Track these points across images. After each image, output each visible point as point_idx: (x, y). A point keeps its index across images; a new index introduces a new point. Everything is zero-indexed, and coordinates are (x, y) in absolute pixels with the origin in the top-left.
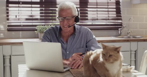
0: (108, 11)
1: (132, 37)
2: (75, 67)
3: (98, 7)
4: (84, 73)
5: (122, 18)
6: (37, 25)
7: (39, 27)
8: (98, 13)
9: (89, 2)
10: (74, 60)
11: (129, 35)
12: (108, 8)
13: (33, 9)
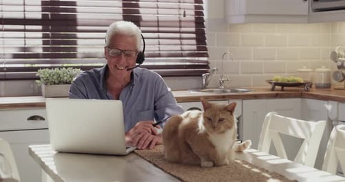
0: (181, 38)
1: (229, 90)
2: (143, 146)
3: (161, 29)
4: (166, 154)
5: (208, 52)
6: (39, 68)
7: (44, 72)
8: (161, 43)
9: (141, 20)
10: (140, 134)
11: (223, 87)
12: (179, 32)
13: (28, 34)
